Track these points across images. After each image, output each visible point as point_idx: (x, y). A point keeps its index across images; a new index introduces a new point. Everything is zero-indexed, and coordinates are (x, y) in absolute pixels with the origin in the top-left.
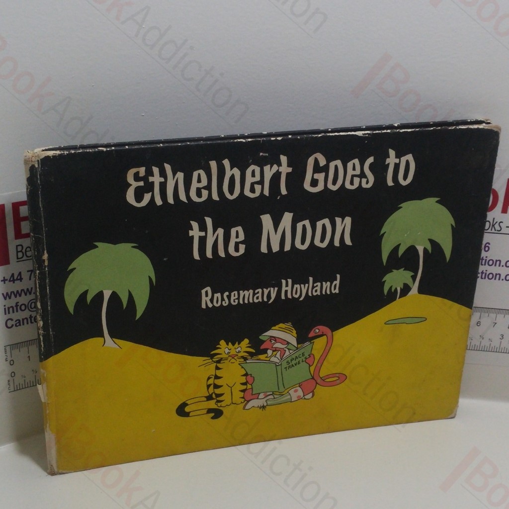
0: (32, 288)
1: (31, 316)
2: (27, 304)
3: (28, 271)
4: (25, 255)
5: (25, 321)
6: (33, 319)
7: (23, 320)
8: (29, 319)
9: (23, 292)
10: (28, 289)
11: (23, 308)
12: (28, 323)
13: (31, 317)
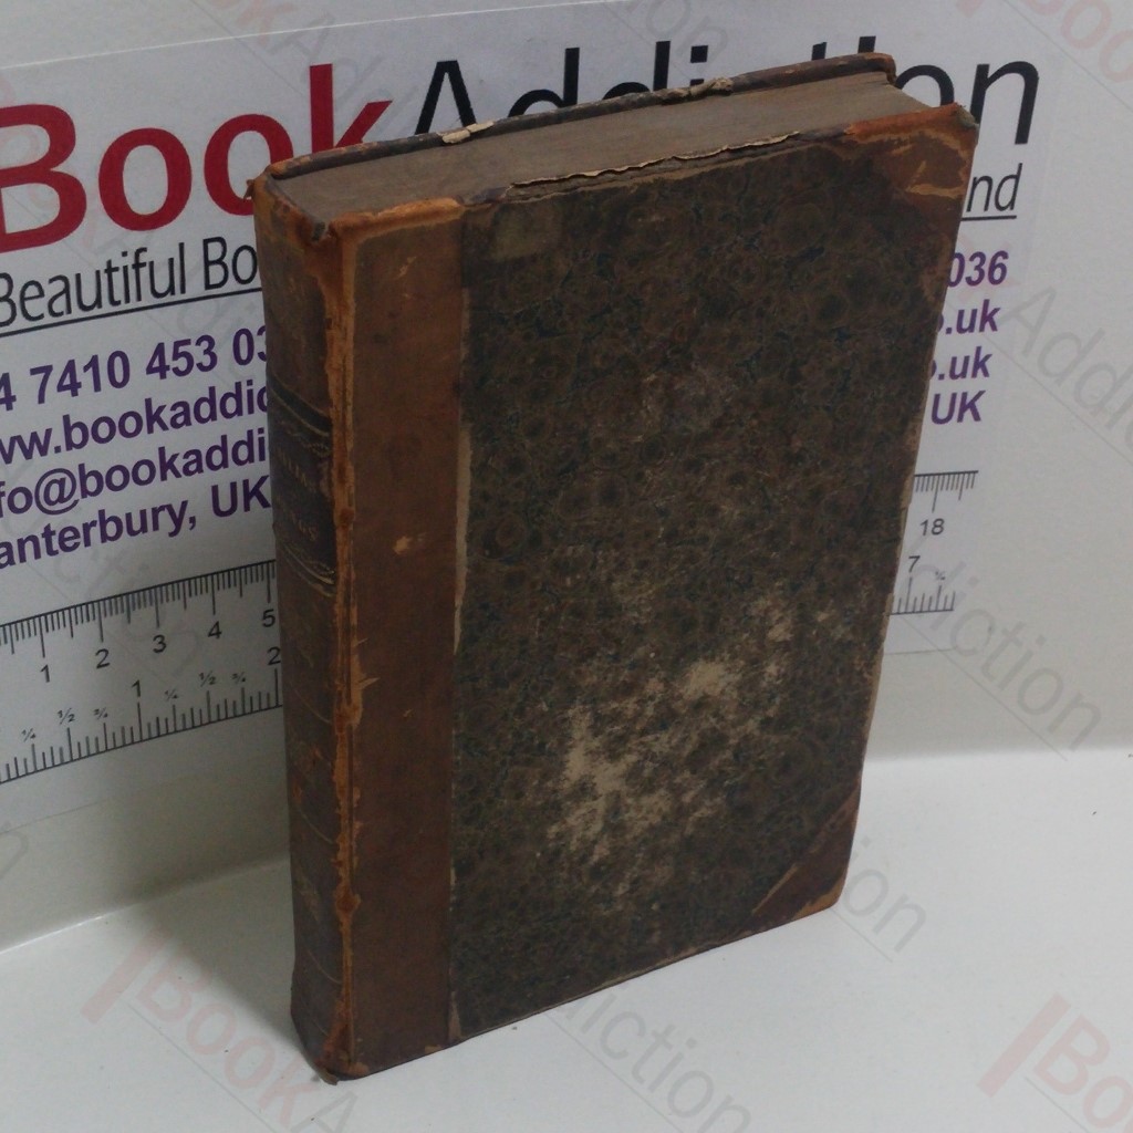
0: (48, 432)
1: (47, 528)
2: (32, 490)
3: (34, 371)
4: (19, 311)
5: (29, 547)
6: (55, 541)
7: (21, 543)
8: (42, 542)
9: (17, 445)
10: (34, 436)
11: (20, 501)
12: (37, 555)
13: (48, 533)
